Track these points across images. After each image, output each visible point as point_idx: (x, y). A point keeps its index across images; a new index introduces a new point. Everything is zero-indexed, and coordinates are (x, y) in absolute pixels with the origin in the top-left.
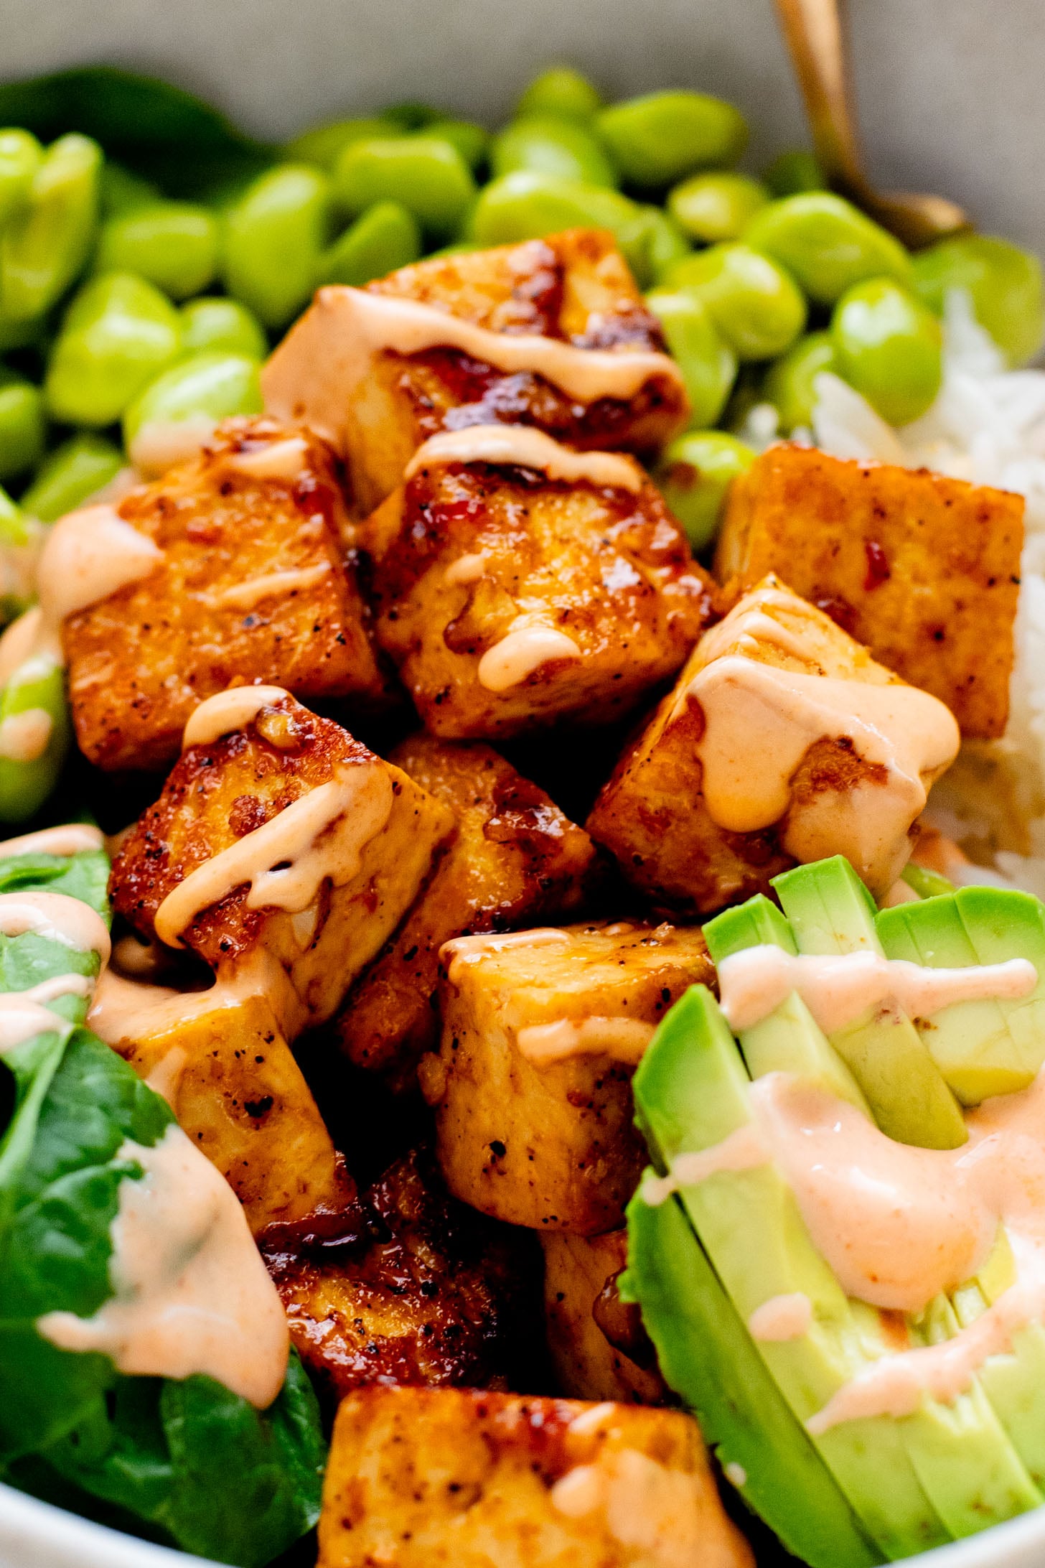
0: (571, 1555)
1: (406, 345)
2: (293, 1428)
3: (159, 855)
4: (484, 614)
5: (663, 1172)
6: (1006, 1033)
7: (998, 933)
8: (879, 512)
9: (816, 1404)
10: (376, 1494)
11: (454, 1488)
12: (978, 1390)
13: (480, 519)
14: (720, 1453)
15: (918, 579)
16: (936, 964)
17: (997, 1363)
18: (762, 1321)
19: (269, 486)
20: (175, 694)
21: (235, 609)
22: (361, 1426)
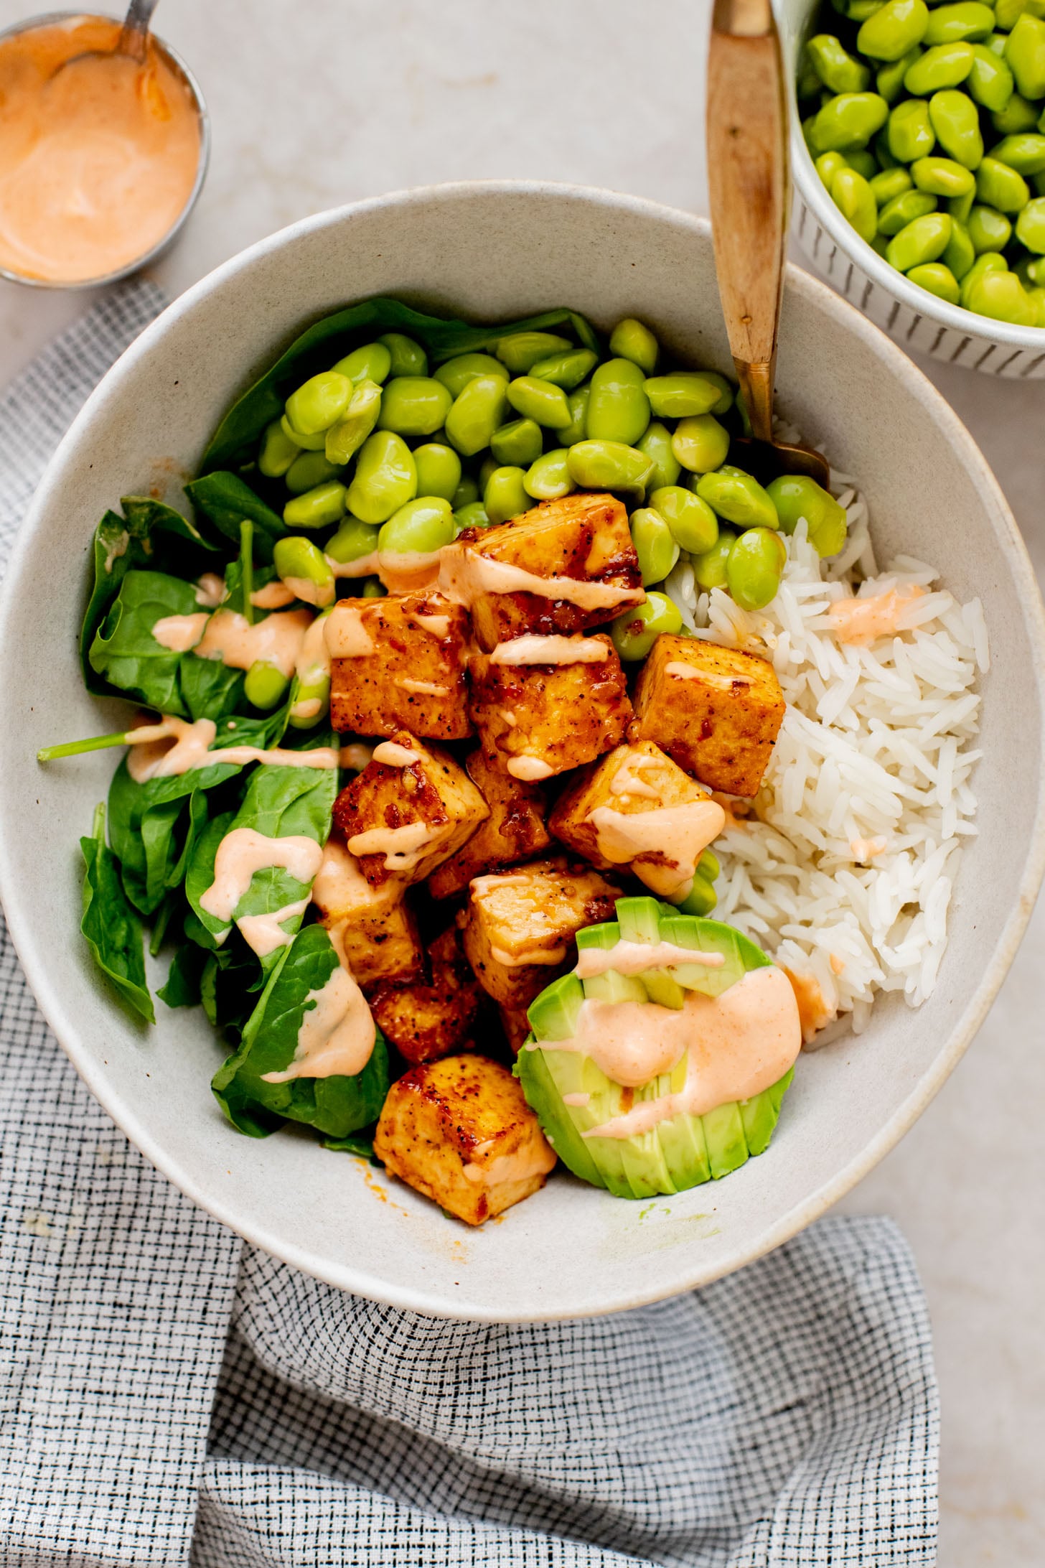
2: (375, 1074)
3: (355, 809)
4: (512, 743)
5: (535, 1040)
6: (707, 979)
7: (712, 940)
8: (711, 711)
9: (586, 1128)
10: (399, 1128)
11: (429, 1142)
12: (655, 1132)
14: (545, 1131)
15: (725, 736)
16: (681, 946)
17: (666, 1124)
18: (568, 1099)
19: (430, 635)
20: (375, 720)
21: (405, 691)
22: (398, 1100)
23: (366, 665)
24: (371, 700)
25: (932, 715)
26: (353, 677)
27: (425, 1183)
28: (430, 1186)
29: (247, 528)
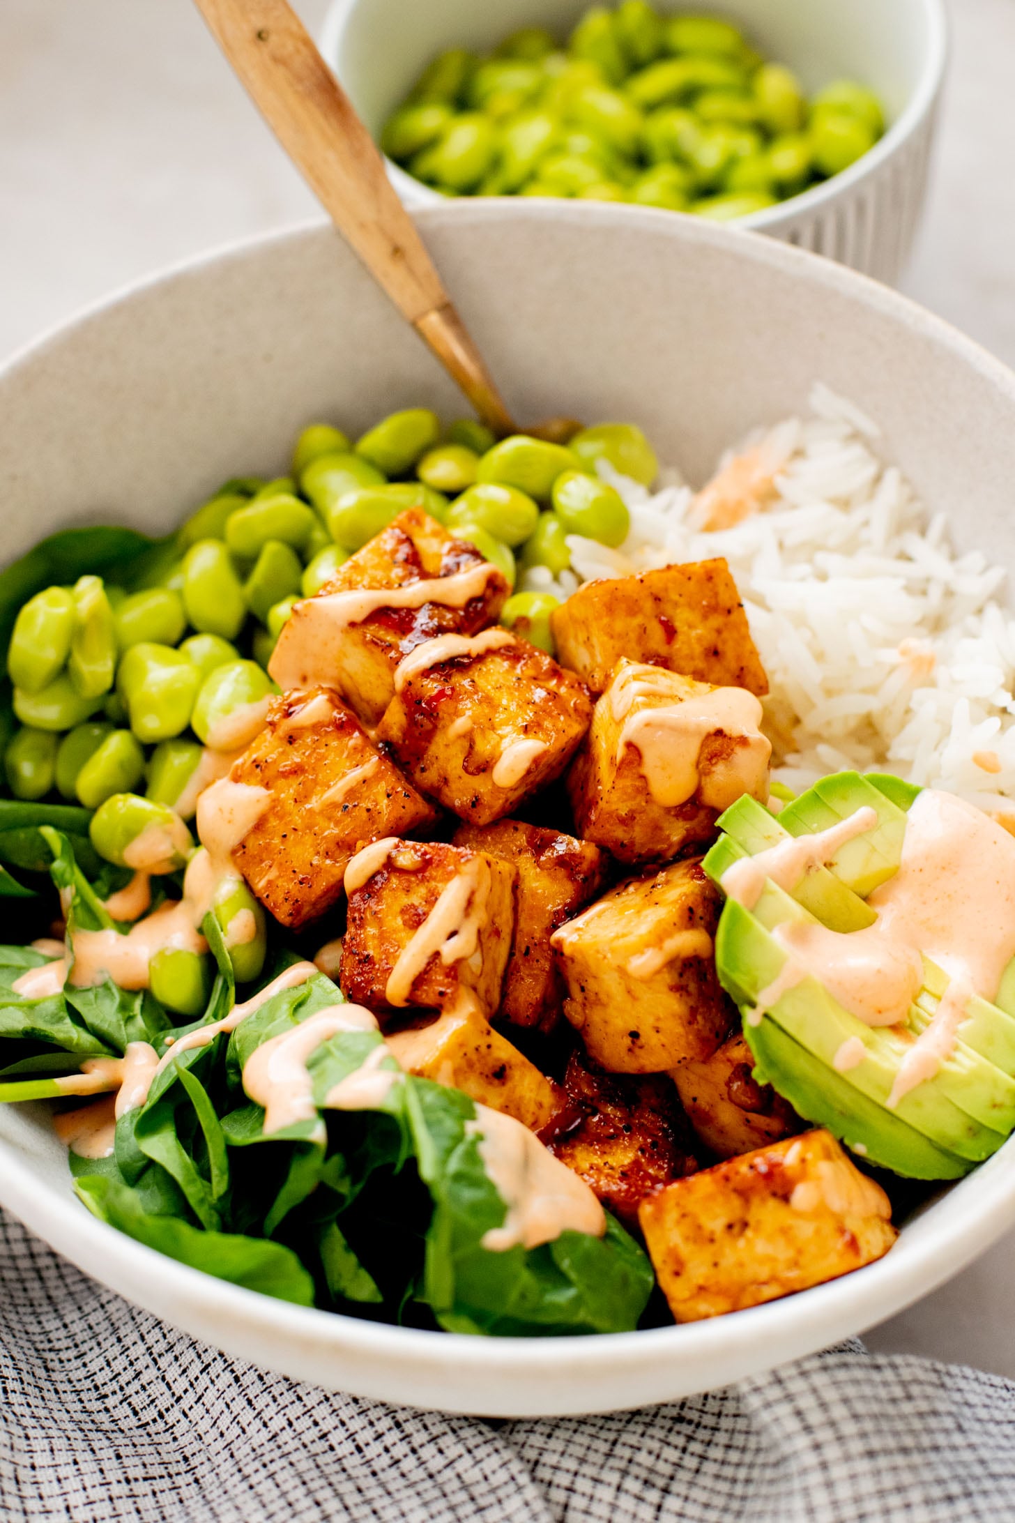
0: (818, 1232)
1: (359, 618)
3: (368, 960)
4: (483, 747)
5: (753, 1005)
6: (873, 850)
7: (844, 798)
8: (657, 599)
9: (887, 1093)
10: (685, 1250)
11: (730, 1227)
12: (962, 1045)
13: (454, 696)
14: (847, 1142)
15: (691, 626)
16: (821, 829)
17: (964, 1026)
18: (840, 1063)
19: (316, 728)
20: (323, 866)
21: (334, 805)
22: (658, 1217)
23: (273, 822)
24: (304, 854)
25: (866, 523)
26: (267, 848)
27: (765, 1283)
28: (773, 1279)
29: (48, 832)
